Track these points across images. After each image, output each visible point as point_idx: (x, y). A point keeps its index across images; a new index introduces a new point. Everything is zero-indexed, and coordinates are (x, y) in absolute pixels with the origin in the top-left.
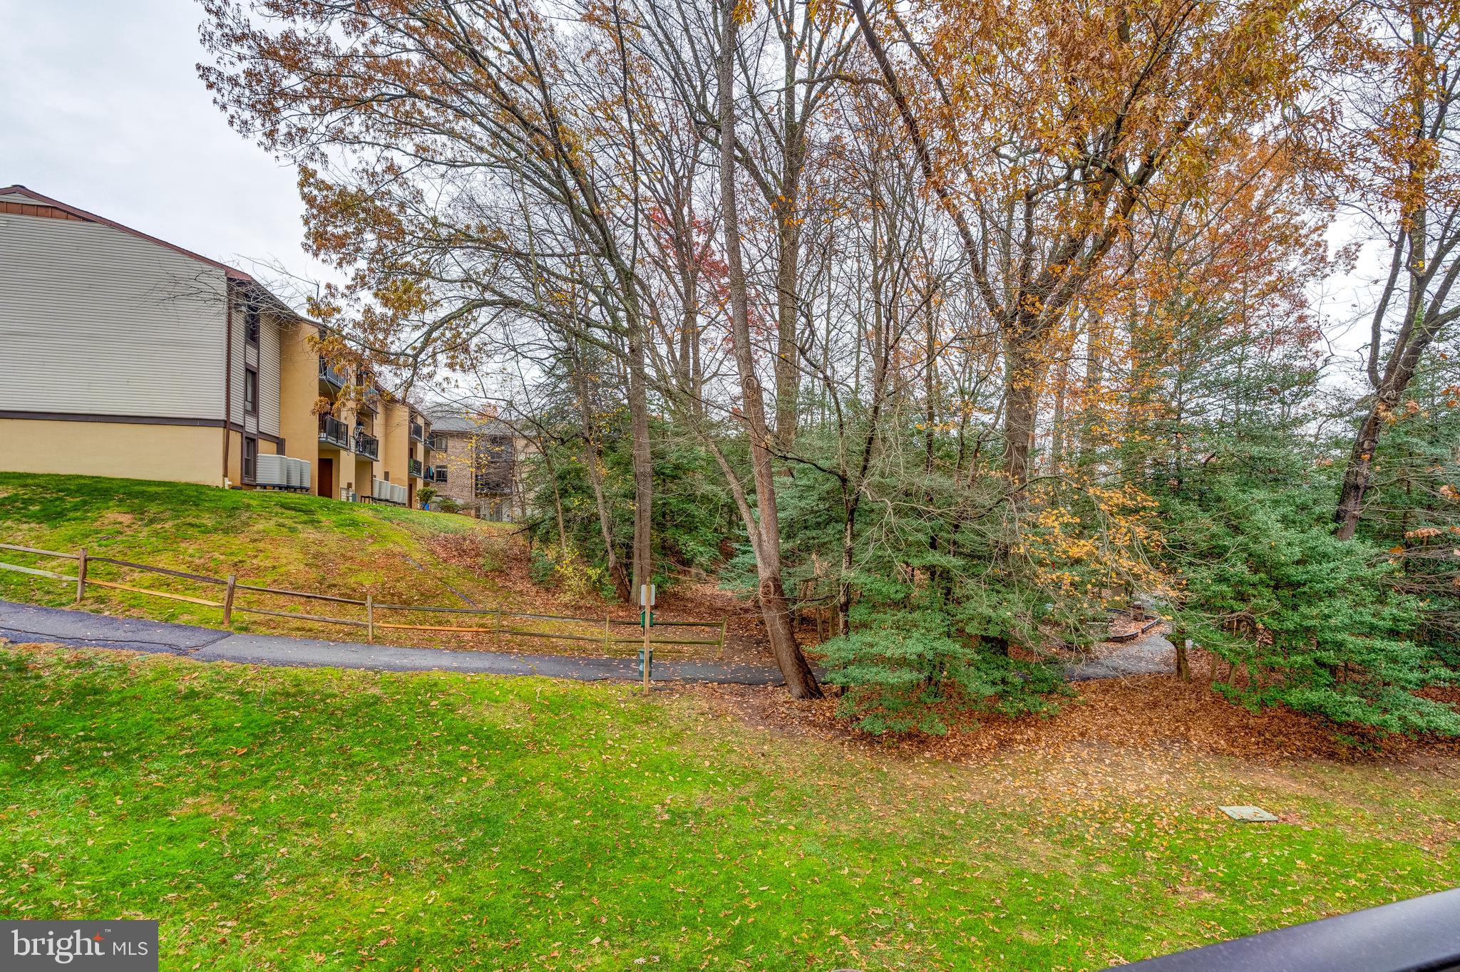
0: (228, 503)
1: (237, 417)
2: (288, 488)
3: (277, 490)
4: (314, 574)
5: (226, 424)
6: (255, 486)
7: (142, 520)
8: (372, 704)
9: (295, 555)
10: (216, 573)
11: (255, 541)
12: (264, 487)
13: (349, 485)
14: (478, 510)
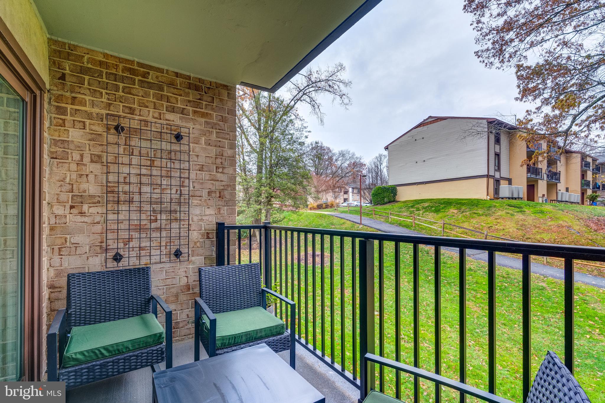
0: (488, 205)
1: (492, 173)
2: (512, 198)
3: (507, 199)
4: (520, 233)
5: (488, 176)
6: (499, 198)
7: (460, 212)
8: (541, 289)
9: (513, 225)
10: (482, 230)
11: (497, 219)
12: (503, 198)
13: (544, 195)
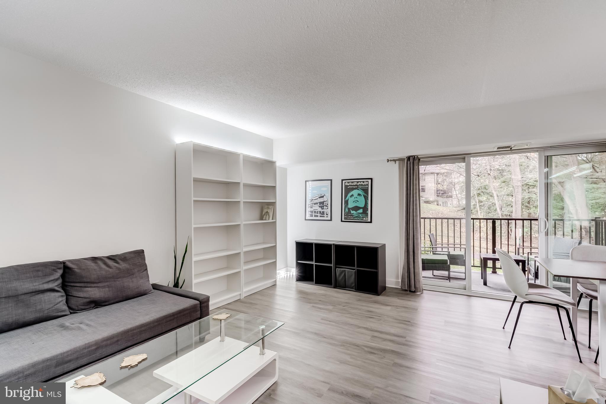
14: (437, 201)
